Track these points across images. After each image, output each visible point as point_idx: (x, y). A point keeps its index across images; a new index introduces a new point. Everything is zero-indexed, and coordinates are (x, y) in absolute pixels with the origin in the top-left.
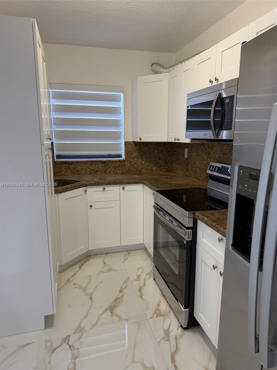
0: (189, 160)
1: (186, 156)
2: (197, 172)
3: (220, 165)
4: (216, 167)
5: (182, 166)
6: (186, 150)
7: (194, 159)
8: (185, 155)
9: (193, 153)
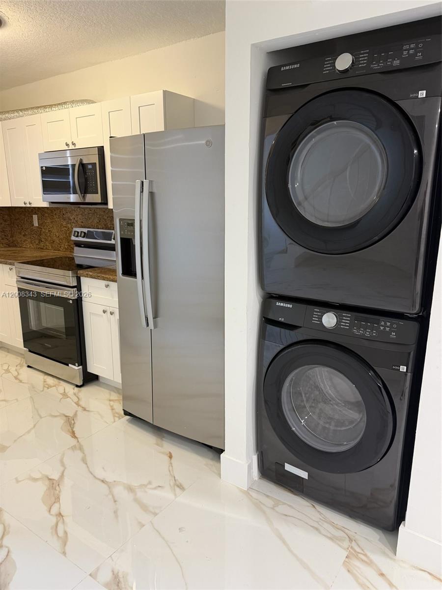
0: (41, 228)
1: (36, 224)
2: (55, 243)
3: (85, 230)
4: (81, 232)
5: (30, 238)
6: (35, 217)
7: (48, 227)
8: (34, 222)
9: (46, 220)
